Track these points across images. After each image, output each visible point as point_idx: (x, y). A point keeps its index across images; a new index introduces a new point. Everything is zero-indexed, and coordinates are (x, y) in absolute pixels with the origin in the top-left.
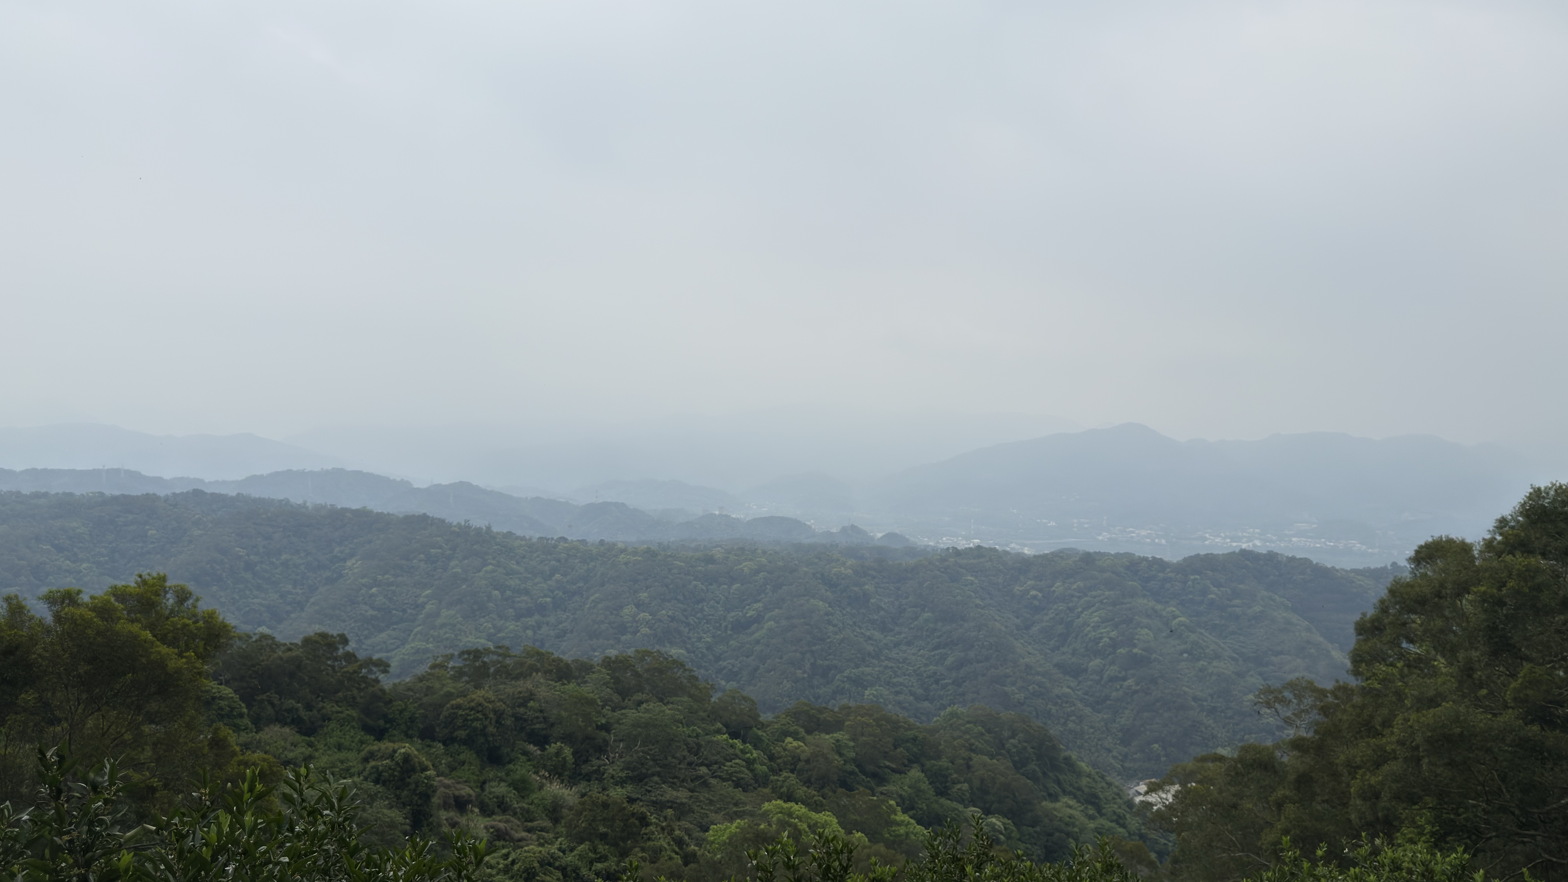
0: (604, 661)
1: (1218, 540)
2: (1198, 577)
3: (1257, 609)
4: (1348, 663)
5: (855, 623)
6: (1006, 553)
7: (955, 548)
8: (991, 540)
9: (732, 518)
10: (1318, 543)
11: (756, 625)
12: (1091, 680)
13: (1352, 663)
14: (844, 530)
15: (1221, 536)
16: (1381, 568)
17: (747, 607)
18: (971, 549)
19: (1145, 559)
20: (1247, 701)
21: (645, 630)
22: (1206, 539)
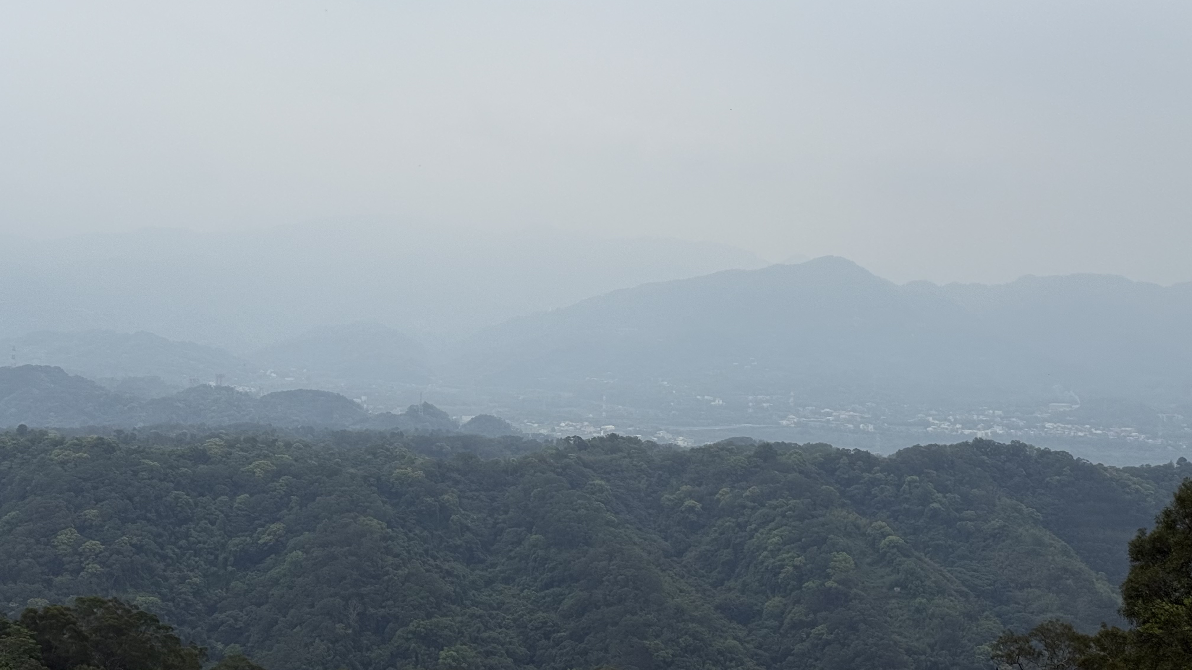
0: (24, 616)
1: (945, 425)
2: (916, 478)
3: (996, 523)
4: (1120, 601)
5: (426, 551)
6: (652, 445)
7: (578, 439)
8: (631, 426)
9: (238, 392)
10: (1081, 431)
11: (273, 556)
12: (766, 628)
13: (1125, 599)
14: (413, 412)
15: (949, 421)
16: (1165, 465)
17: (260, 529)
18: (601, 439)
19: (845, 453)
20: (981, 654)
21: (94, 567)
22: (929, 424)
